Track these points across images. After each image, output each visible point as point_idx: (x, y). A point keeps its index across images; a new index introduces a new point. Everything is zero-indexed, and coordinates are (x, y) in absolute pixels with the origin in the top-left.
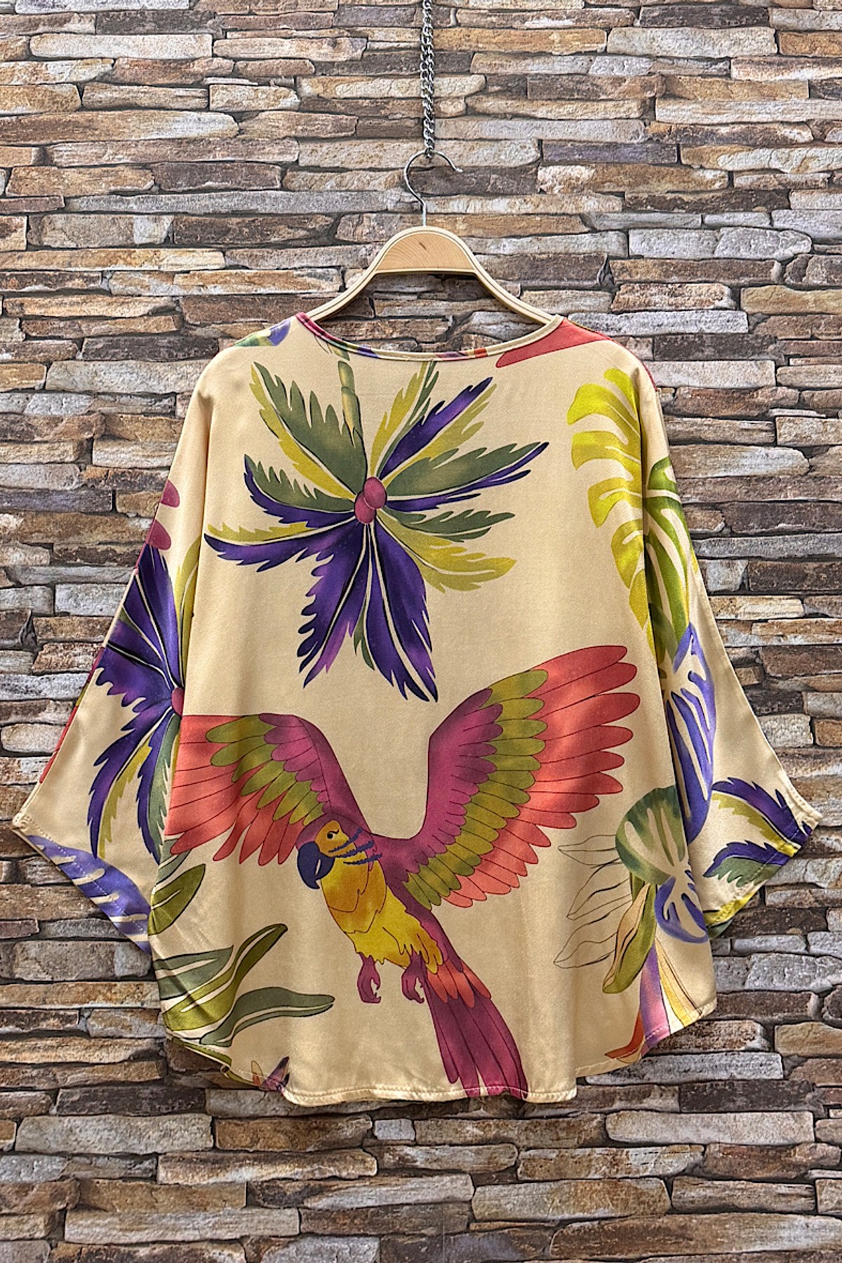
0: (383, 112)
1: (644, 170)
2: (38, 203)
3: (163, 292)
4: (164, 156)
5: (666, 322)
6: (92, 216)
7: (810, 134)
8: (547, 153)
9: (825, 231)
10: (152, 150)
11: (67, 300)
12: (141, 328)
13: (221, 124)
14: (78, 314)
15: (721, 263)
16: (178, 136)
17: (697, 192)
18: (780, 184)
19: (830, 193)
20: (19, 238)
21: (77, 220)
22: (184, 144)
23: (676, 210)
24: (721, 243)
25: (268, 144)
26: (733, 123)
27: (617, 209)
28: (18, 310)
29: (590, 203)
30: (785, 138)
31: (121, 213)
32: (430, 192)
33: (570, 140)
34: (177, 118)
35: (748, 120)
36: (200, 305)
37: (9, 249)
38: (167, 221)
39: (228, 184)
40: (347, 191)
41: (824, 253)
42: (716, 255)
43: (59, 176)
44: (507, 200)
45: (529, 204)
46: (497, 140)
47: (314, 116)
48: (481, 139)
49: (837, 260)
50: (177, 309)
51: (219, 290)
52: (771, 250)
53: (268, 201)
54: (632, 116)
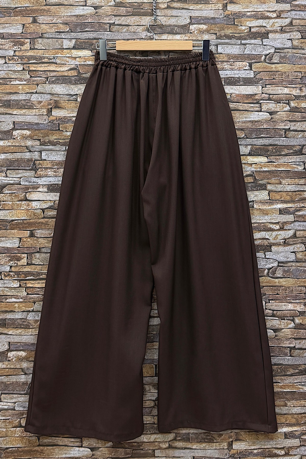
0: (141, 7)
1: (223, 26)
2: (33, 35)
3: (73, 63)
4: (72, 21)
5: (229, 74)
6: (50, 39)
7: (276, 15)
8: (193, 21)
9: (279, 46)
10: (69, 19)
11: (43, 65)
12: (66, 74)
13: (90, 10)
14: (46, 70)
15: (246, 56)
16: (77, 14)
17: (239, 33)
18: (266, 31)
19: (281, 33)
20: (27, 46)
21: (45, 40)
22: (79, 17)
23: (233, 39)
24: (246, 49)
25: (105, 17)
26: (251, 11)
27: (214, 38)
28: (28, 68)
29: (206, 36)
30: (268, 16)
31: (59, 38)
32: (156, 33)
33: (200, 17)
34: (76, 9)
35: (256, 10)
36: (84, 67)
37: (24, 49)
38: (74, 41)
39: (93, 30)
40: (130, 32)
41: (278, 53)
42: (245, 53)
43: (39, 27)
44: (180, 35)
45: (187, 37)
46: (177, 16)
47: (119, 8)
48: (172, 16)
49: (283, 55)
50: (77, 68)
51: (90, 63)
52: (262, 52)
53: (105, 35)
54: (220, 9)
